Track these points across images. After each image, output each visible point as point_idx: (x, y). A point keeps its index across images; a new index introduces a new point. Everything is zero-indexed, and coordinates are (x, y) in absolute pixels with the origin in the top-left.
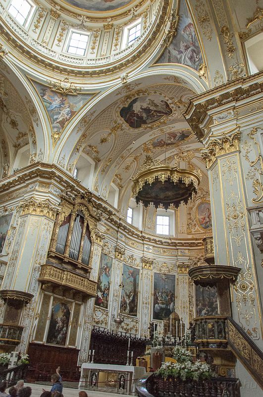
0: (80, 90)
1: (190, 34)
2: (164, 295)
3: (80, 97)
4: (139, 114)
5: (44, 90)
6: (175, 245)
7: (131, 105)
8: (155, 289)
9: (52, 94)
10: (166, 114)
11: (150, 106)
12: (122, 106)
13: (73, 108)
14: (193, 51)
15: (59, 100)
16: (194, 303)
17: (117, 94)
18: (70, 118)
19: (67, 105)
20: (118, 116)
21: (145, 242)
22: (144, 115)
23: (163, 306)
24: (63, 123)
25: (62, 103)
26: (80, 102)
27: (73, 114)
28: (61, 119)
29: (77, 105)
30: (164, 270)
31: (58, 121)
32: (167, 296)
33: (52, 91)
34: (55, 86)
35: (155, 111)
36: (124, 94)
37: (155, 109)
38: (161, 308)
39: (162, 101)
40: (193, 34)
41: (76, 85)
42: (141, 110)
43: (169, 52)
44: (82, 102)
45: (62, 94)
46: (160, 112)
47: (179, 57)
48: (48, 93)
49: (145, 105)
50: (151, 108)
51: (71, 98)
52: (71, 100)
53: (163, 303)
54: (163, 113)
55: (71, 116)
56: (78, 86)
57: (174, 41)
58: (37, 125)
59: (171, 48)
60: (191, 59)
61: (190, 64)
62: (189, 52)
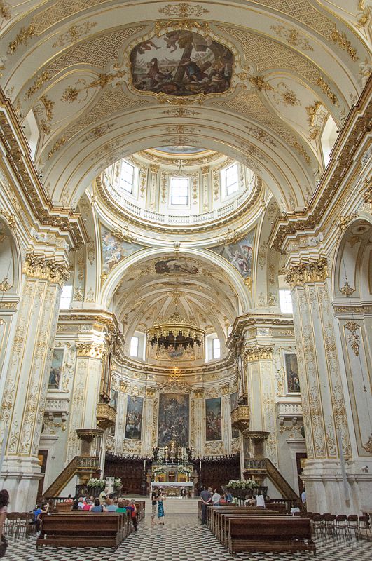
0: (135, 240)
2: (134, 416)
3: (133, 245)
4: (169, 266)
5: (106, 233)
6: (146, 369)
7: (168, 261)
8: (128, 410)
9: (111, 237)
10: (190, 273)
11: (182, 265)
12: (161, 260)
13: (123, 253)
14: (244, 263)
15: (114, 243)
16: (157, 423)
17: (165, 254)
18: (119, 261)
19: (119, 249)
20: (153, 265)
21: (124, 366)
22: (172, 268)
23: (133, 426)
24: (111, 265)
25: (116, 246)
26: (131, 249)
27: (122, 258)
28: (111, 261)
29: (128, 252)
30: (135, 393)
31: (108, 262)
32: (136, 417)
33: (112, 235)
34: (116, 231)
36: (170, 255)
37: (184, 268)
38: (131, 428)
39: (195, 267)
40: (250, 255)
41: (133, 234)
42: (173, 265)
43: (224, 249)
44: (132, 250)
45: (118, 239)
46: (186, 270)
47: (230, 257)
48: (109, 235)
49: (179, 264)
50: (182, 267)
51: (125, 244)
52: (124, 246)
53: (132, 424)
54: (188, 272)
55: (120, 260)
56: (135, 236)
57: (231, 246)
58: (91, 263)
59: (227, 248)
60: (241, 266)
61: (238, 268)
62: (241, 261)
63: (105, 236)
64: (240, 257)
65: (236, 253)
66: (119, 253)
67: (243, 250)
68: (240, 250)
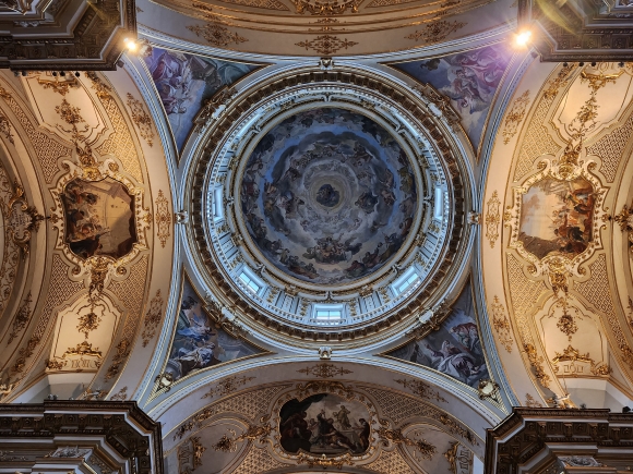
0: (246, 334)
1: (468, 336)
3: (239, 344)
4: (309, 424)
7: (307, 402)
9: (199, 314)
10: (353, 447)
11: (335, 419)
12: (293, 396)
13: (217, 354)
14: (466, 359)
15: (203, 328)
17: (302, 371)
18: (204, 366)
19: (211, 344)
20: (276, 411)
22: (315, 433)
24: (188, 367)
25: (206, 336)
26: (235, 349)
27: (213, 361)
28: (189, 359)
29: (228, 353)
31: (183, 358)
33: (203, 310)
34: (212, 306)
35: (338, 434)
36: (311, 377)
37: (341, 430)
39: (362, 420)
40: (473, 337)
41: (242, 324)
42: (316, 420)
43: (417, 348)
44: (239, 352)
45: (213, 323)
46: (344, 439)
47: (434, 359)
48: (195, 309)
49: (329, 414)
50: (335, 425)
51: (225, 339)
52: (222, 342)
54: (349, 444)
55: (208, 364)
57: (431, 337)
58: (145, 344)
59: (422, 344)
60: (459, 368)
61: (457, 375)
62: (457, 359)
63: (188, 307)
64: (454, 352)
65: (444, 348)
66: (210, 351)
67: (456, 336)
68: (450, 339)
